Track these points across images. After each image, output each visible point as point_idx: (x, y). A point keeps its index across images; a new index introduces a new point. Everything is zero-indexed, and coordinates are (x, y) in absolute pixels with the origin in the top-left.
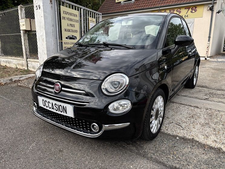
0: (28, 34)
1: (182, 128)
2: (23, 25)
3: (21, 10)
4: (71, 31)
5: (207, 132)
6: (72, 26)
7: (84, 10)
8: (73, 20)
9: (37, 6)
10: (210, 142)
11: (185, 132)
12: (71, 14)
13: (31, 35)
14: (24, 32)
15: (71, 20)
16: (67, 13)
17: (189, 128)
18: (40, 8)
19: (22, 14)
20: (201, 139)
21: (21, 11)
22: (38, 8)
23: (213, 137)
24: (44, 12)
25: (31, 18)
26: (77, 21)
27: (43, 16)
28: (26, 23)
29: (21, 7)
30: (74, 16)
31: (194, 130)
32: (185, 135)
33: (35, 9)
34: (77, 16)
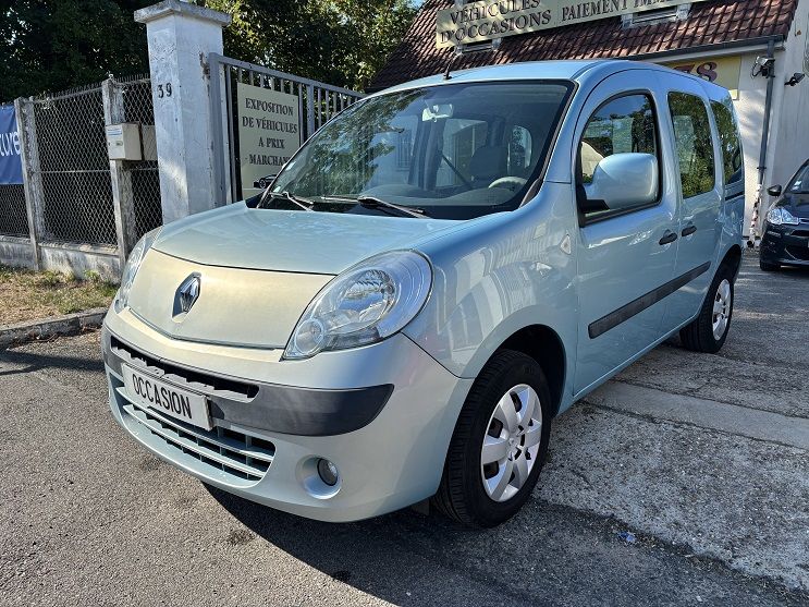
0: (133, 173)
1: (586, 485)
2: (119, 143)
3: (111, 95)
4: (271, 161)
5: (658, 495)
6: (274, 145)
7: (316, 88)
8: (279, 125)
9: (161, 86)
10: (658, 527)
11: (594, 494)
12: (271, 107)
13: (144, 176)
14: (120, 164)
15: (271, 125)
16: (257, 105)
17: (606, 484)
18: (170, 92)
19: (115, 107)
20: (636, 516)
21: (111, 97)
22: (166, 93)
23: (673, 513)
24: (184, 104)
25: (142, 119)
26: (291, 129)
27: (179, 117)
28: (125, 136)
29: (112, 86)
30: (282, 111)
31: (621, 489)
32: (592, 506)
33: (155, 94)
34: (290, 110)
